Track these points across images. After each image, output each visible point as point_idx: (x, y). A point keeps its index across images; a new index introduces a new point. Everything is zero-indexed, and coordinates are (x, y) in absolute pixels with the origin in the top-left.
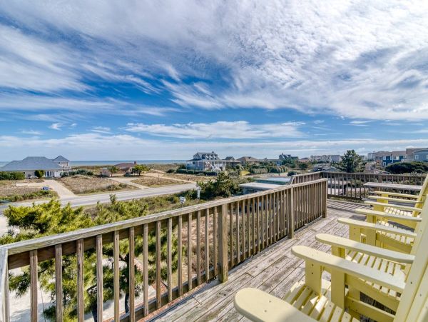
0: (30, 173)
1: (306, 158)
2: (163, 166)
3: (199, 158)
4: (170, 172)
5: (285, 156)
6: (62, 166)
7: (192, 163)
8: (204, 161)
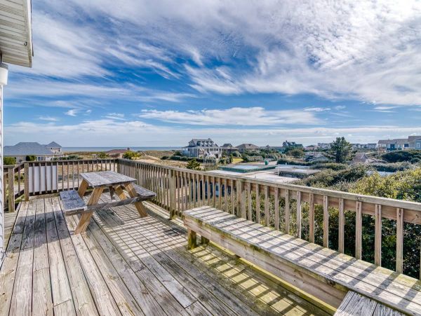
0: (22, 158)
1: (312, 146)
2: (159, 153)
3: (194, 144)
4: (164, 158)
5: (288, 143)
6: (54, 151)
7: (187, 149)
8: (198, 147)
